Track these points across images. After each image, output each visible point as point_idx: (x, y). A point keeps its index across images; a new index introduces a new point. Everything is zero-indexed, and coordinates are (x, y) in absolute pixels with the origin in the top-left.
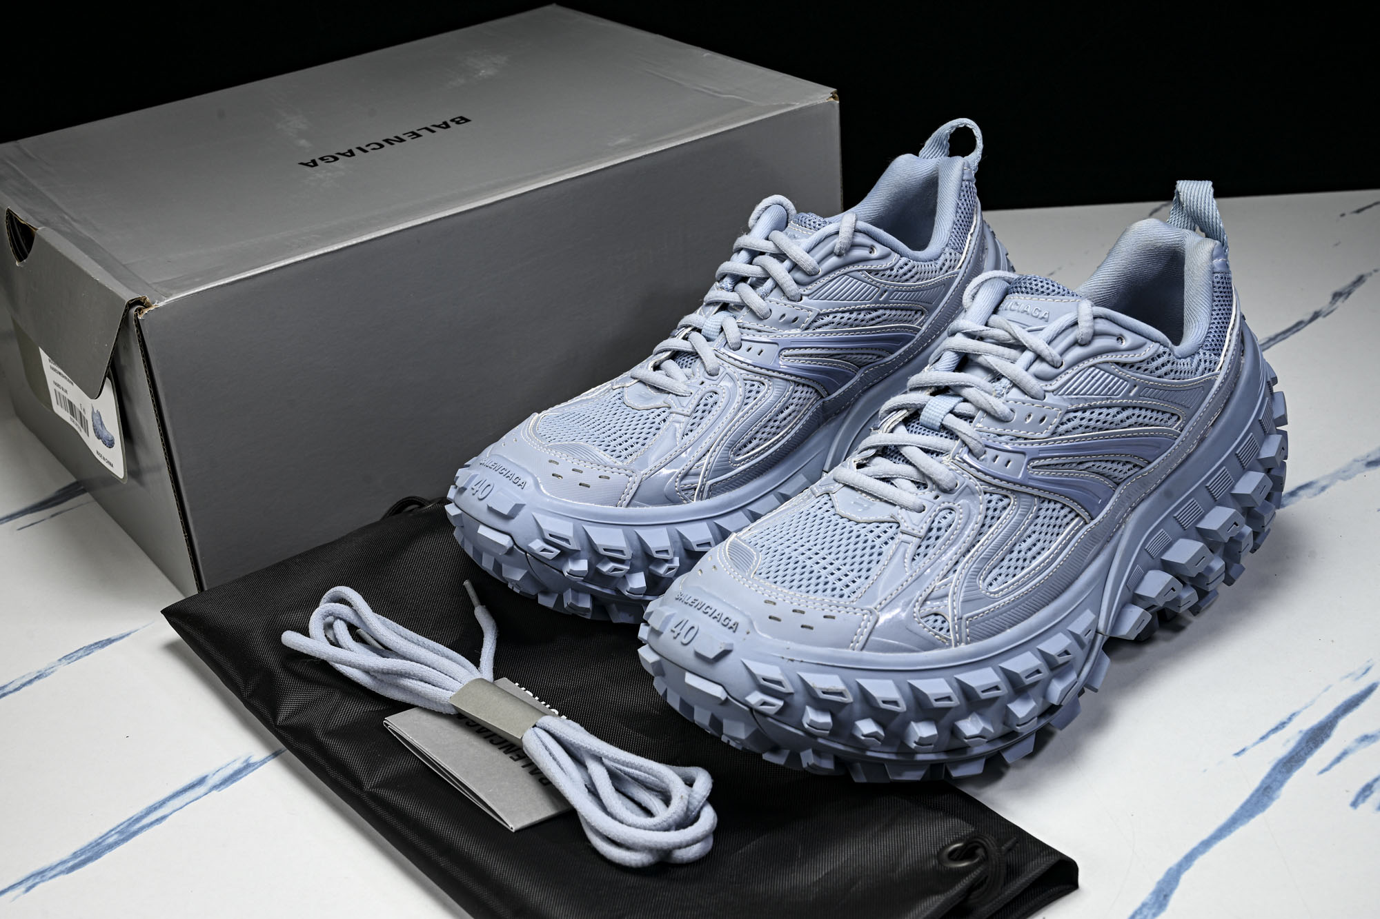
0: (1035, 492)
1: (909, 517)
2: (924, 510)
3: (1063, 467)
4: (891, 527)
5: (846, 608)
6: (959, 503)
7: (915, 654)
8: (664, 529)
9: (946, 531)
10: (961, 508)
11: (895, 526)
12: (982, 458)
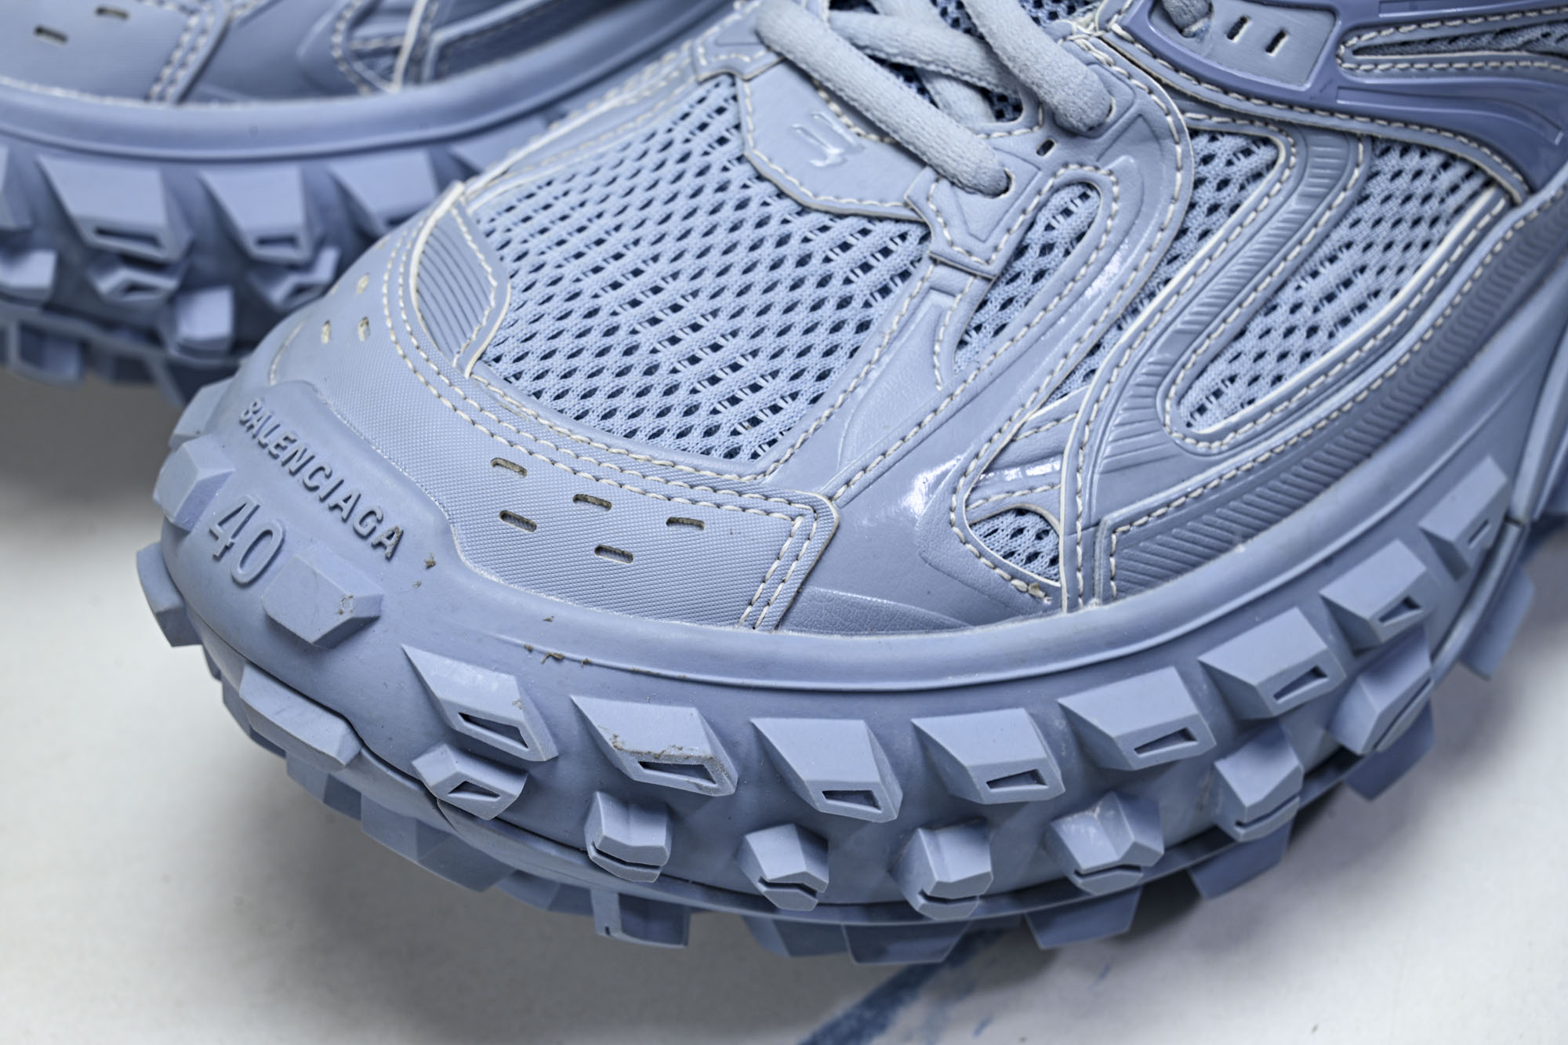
0: (1358, 126)
1: (960, 207)
2: (1006, 190)
3: (1454, 46)
4: (903, 237)
5: (740, 494)
6: (1111, 166)
7: (946, 635)
8: (291, 174)
9: (1067, 253)
10: (1116, 183)
11: (915, 232)
12: (1194, 28)
